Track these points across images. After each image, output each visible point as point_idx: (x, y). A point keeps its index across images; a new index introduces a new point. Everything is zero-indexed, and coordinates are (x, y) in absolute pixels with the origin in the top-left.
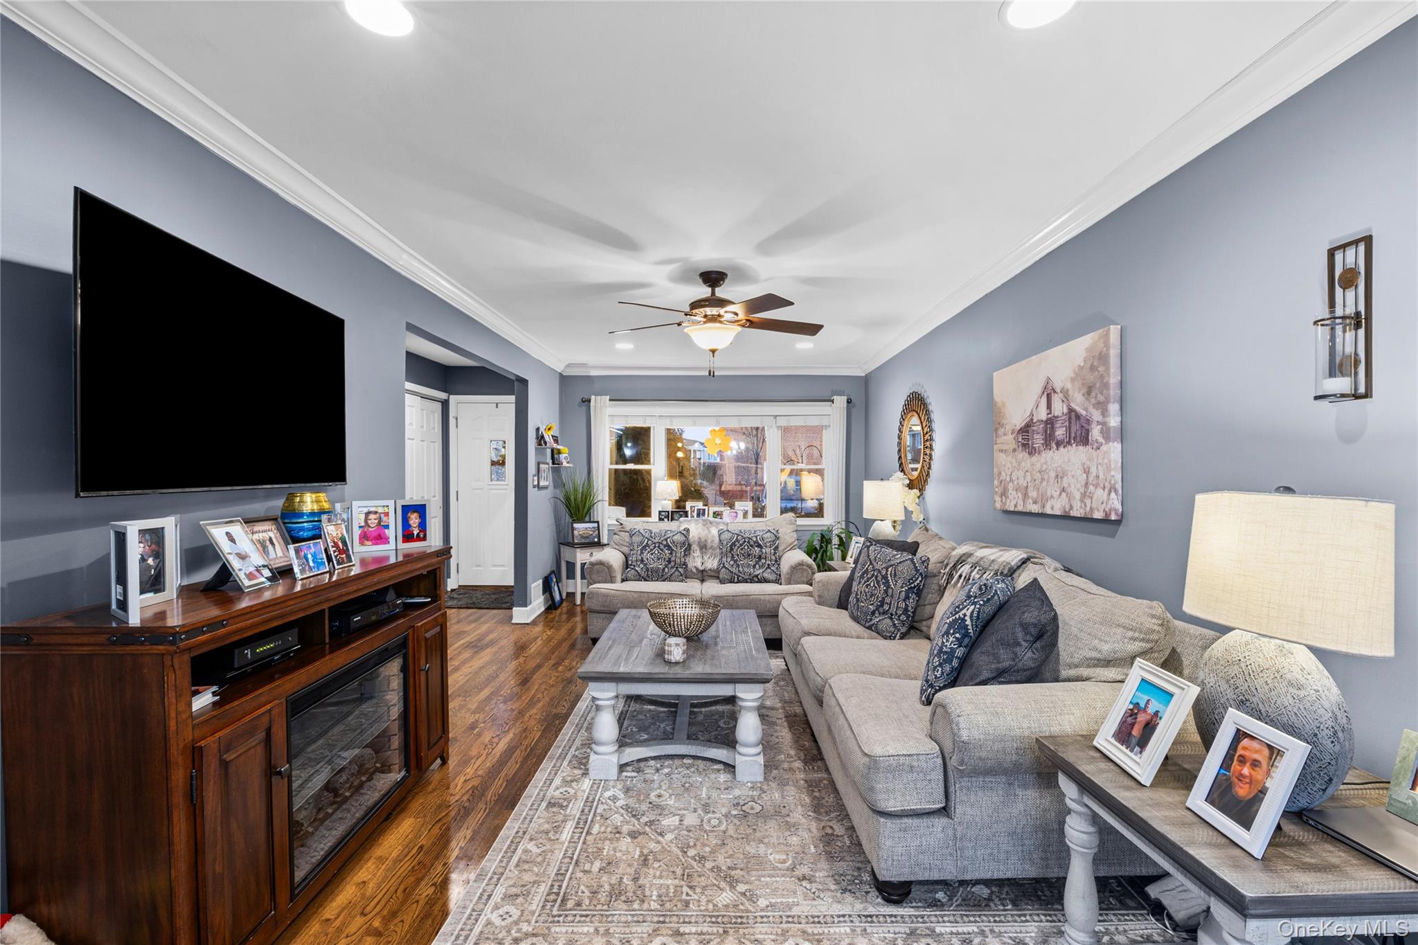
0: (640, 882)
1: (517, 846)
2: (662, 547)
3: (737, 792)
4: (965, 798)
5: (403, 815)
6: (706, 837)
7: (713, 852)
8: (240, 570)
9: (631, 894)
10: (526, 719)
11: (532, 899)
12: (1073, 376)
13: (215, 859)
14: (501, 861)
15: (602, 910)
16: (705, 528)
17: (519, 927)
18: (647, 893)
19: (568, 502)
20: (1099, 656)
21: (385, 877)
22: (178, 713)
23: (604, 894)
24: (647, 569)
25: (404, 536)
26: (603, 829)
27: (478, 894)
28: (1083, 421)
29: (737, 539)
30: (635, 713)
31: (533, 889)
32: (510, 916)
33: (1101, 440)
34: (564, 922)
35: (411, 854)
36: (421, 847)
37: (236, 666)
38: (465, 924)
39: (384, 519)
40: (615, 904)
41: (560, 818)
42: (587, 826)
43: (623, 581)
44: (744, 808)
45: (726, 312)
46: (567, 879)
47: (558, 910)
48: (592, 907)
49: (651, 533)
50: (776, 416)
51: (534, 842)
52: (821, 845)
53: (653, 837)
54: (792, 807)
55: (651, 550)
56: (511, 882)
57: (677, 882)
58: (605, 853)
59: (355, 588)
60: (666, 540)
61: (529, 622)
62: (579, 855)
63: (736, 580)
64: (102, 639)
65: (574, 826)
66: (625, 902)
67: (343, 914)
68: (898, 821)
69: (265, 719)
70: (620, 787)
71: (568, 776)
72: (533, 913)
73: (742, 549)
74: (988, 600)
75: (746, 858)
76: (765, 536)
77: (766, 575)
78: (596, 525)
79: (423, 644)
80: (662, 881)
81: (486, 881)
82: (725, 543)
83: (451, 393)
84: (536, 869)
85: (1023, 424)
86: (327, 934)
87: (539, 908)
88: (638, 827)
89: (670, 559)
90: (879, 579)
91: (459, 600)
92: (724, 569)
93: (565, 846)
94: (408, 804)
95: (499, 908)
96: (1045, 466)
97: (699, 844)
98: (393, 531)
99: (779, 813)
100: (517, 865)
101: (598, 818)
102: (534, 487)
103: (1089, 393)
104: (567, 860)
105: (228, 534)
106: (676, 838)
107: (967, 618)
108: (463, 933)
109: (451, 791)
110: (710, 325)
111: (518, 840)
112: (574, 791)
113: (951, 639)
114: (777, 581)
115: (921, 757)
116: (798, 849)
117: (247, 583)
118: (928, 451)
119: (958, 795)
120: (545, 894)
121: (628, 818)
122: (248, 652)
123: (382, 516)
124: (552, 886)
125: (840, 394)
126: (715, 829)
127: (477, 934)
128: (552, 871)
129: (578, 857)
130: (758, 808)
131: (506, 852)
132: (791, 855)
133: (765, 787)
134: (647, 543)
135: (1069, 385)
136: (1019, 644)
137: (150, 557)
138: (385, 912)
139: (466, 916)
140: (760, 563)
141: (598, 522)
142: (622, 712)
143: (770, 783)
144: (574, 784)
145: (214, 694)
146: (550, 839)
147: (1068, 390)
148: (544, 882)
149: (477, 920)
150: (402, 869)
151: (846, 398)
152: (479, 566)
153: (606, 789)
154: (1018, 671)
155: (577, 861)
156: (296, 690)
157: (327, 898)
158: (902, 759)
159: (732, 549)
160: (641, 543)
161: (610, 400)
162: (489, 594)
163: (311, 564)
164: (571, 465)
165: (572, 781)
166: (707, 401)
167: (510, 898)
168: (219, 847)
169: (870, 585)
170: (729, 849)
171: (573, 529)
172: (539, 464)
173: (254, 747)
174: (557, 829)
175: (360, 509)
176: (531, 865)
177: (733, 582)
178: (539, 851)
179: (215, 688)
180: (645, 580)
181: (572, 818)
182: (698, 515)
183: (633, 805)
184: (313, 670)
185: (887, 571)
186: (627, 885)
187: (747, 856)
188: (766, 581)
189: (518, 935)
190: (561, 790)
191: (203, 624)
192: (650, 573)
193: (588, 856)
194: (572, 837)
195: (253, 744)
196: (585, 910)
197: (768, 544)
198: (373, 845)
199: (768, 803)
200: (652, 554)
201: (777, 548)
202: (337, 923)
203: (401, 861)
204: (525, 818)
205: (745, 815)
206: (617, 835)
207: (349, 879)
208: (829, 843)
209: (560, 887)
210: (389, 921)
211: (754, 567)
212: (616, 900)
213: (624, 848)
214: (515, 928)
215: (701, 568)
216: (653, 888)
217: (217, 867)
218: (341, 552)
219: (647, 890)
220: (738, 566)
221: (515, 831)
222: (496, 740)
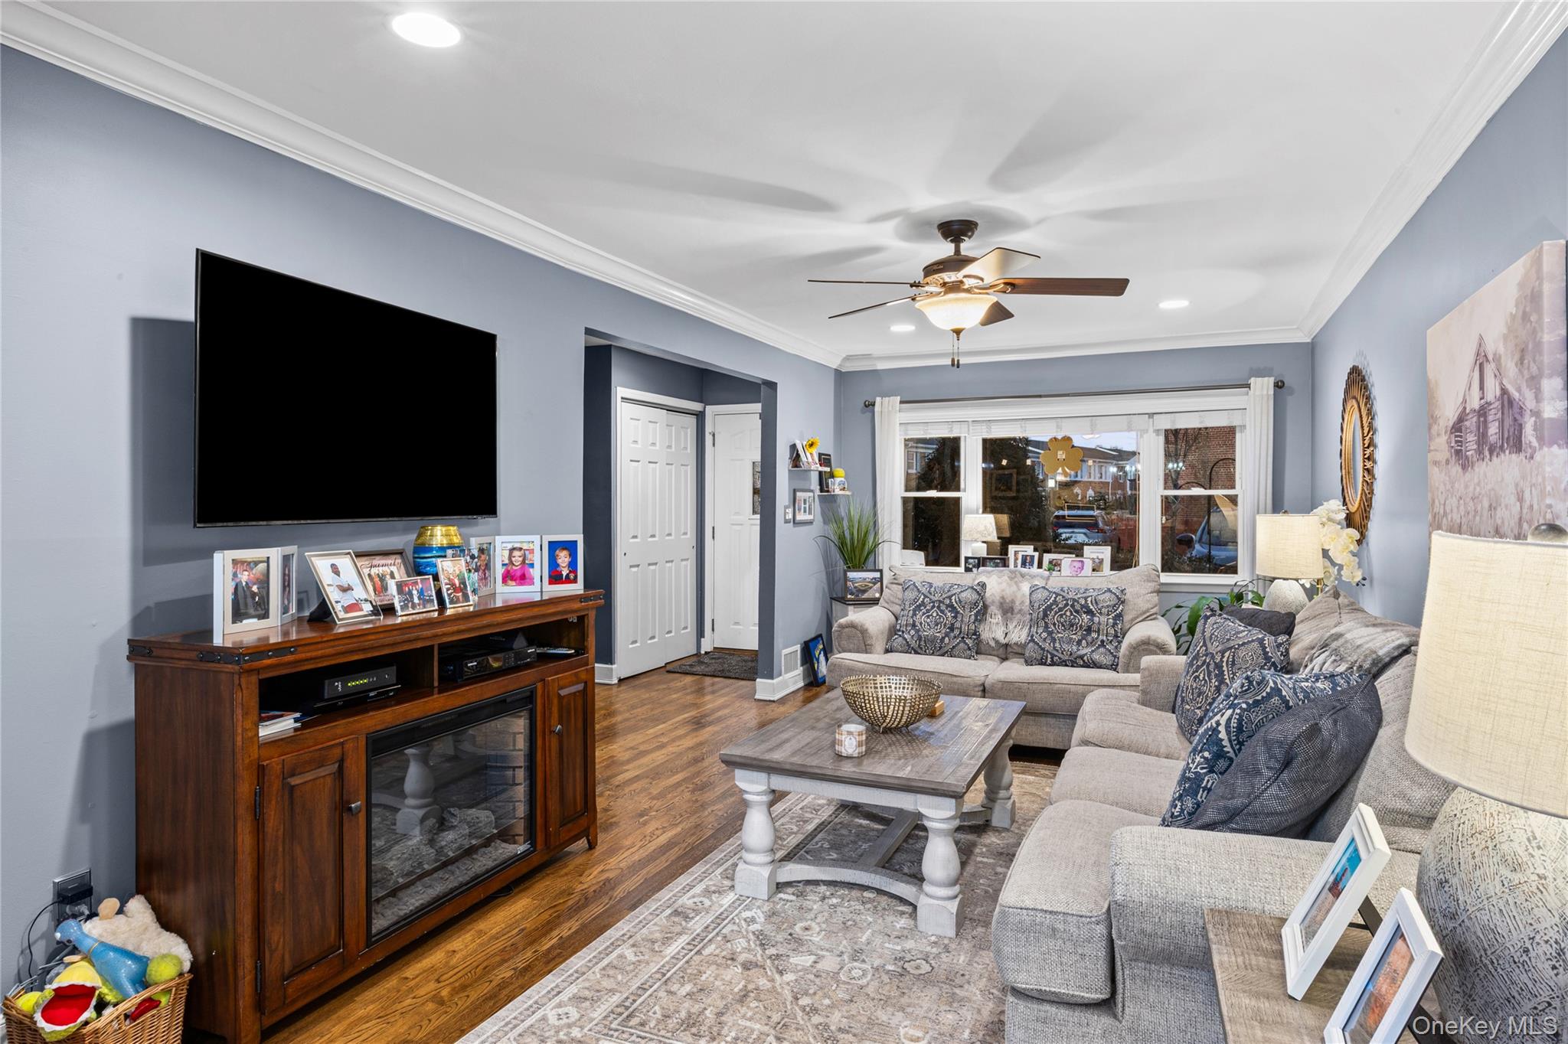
0: (723, 1018)
1: (615, 949)
2: (943, 607)
3: (909, 944)
4: (1139, 993)
5: (523, 894)
6: (833, 988)
7: (832, 1006)
8: (337, 602)
9: (705, 1028)
10: (706, 813)
11: (599, 1007)
12: (1505, 332)
13: (275, 877)
14: (590, 961)
15: (663, 1037)
16: (1013, 583)
17: (570, 1031)
18: (724, 1031)
19: (842, 545)
20: (1406, 807)
21: (476, 951)
22: (244, 730)
23: (675, 1021)
24: (920, 638)
25: (550, 577)
26: (717, 951)
27: (549, 988)
28: (1516, 410)
29: (1055, 601)
30: (839, 826)
31: (606, 997)
32: (568, 1017)
33: (1535, 443)
34: (617, 1038)
35: (510, 934)
36: (523, 930)
37: (326, 697)
38: (521, 1013)
39: (529, 556)
40: (682, 1034)
41: (678, 929)
42: (702, 945)
43: (887, 651)
44: (906, 965)
45: (965, 277)
46: (649, 993)
47: (619, 1025)
48: (655, 1031)
49: (931, 586)
50: (1151, 415)
51: (634, 949)
52: (981, 1034)
53: (769, 973)
54: (975, 977)
55: (928, 611)
56: (587, 984)
57: (766, 1029)
58: (703, 978)
59: (455, 628)
60: (950, 598)
61: (776, 698)
62: (675, 973)
63: (1049, 661)
64: (193, 655)
65: (687, 941)
66: (694, 1035)
67: (421, 976)
68: (1035, 1006)
69: (337, 751)
70: (766, 908)
71: (714, 885)
72: (592, 1020)
73: (1061, 616)
74: (1257, 703)
75: (868, 1023)
76: (1101, 598)
77: (1096, 657)
78: (877, 575)
79: (555, 701)
80: (748, 1024)
81: (563, 977)
82: (1036, 605)
83: (707, 403)
84: (620, 977)
85: (1455, 418)
86: (398, 991)
87: (600, 1018)
88: (760, 958)
89: (953, 624)
90: (1212, 667)
91: (707, 665)
92: (1031, 644)
93: (665, 960)
94: (534, 883)
95: (561, 1007)
96: (1478, 489)
97: (820, 993)
98: (539, 570)
99: (952, 979)
100: (604, 969)
101: (719, 938)
102: (787, 521)
103: (1522, 360)
104: (658, 976)
105: (333, 566)
106: (796, 980)
107: (1222, 728)
108: (514, 1022)
109: (582, 879)
110: (952, 296)
111: (619, 943)
112: (710, 903)
113: (1198, 759)
114: (1114, 667)
115: (1069, 919)
116: (945, 1029)
117: (342, 615)
118: (1369, 465)
119: (1128, 986)
120: (615, 1004)
121: (753, 945)
122: (339, 685)
123: (527, 552)
124: (627, 998)
125: (1260, 373)
126: (853, 981)
127: (526, 1026)
128: (636, 984)
129: (672, 975)
130: (925, 968)
131: (600, 953)
132: (931, 1033)
133: (953, 946)
134: (923, 602)
135: (1501, 350)
136: (1258, 773)
137: (255, 584)
138: (457, 984)
139: (526, 1006)
140: (1089, 639)
141: (881, 571)
142: (823, 822)
143: (965, 942)
144: (714, 897)
145: (296, 720)
146: (653, 950)
147: (1500, 357)
148: (621, 992)
149: (533, 1013)
150: (494, 947)
151: (1272, 380)
152: (737, 623)
153: (748, 908)
154: (1255, 815)
155: (668, 979)
156: (378, 728)
157: (416, 958)
158: (1039, 916)
159: (1045, 615)
160: (915, 600)
161: (902, 402)
162: (745, 661)
163: (416, 600)
164: (848, 493)
165: (714, 892)
166: (1040, 396)
167: (578, 999)
168: (280, 865)
169: (1198, 677)
170: (853, 1008)
171: (846, 579)
172: (795, 491)
173: (324, 776)
174: (667, 940)
175: (504, 545)
176: (617, 972)
177: (1045, 664)
178: (634, 959)
179: (298, 715)
180: (916, 653)
181: (690, 932)
182: (1024, 564)
183: (768, 933)
184: (402, 710)
185: (1223, 657)
186: (706, 1018)
187: (872, 1022)
188: (1095, 665)
189: (565, 1038)
190: (695, 900)
191: (269, 648)
192: (922, 643)
193: (683, 977)
194: (678, 953)
195: (323, 774)
196: (646, 1032)
197: (1104, 611)
198: (480, 918)
199: (944, 966)
200: (928, 617)
201: (1119, 616)
202: (412, 983)
203: (497, 939)
204: (641, 922)
205: (903, 973)
206: (729, 962)
207: (443, 945)
208: (995, 1033)
209: (635, 1001)
210: (457, 993)
211: (1079, 643)
212: (685, 1030)
213: (728, 978)
214: (565, 1030)
215: (1003, 641)
216: (735, 1028)
217: (277, 885)
218: (456, 590)
219: (726, 1028)
220: (1054, 640)
221: (622, 933)
222: (658, 832)
